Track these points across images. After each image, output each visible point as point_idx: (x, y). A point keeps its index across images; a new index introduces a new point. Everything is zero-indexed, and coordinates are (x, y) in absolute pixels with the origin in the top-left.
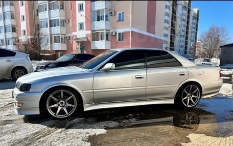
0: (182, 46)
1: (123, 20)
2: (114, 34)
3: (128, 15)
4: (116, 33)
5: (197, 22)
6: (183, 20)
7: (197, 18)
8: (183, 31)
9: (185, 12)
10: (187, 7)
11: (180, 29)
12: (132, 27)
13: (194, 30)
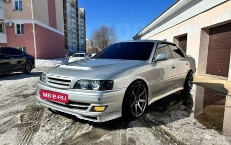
0: (74, 43)
1: (21, 10)
2: (11, 25)
3: (28, 5)
4: (13, 24)
5: (85, 21)
6: (73, 18)
7: (83, 17)
8: (74, 28)
9: (74, 10)
10: (75, 5)
11: (71, 26)
12: (34, 19)
13: (82, 28)
